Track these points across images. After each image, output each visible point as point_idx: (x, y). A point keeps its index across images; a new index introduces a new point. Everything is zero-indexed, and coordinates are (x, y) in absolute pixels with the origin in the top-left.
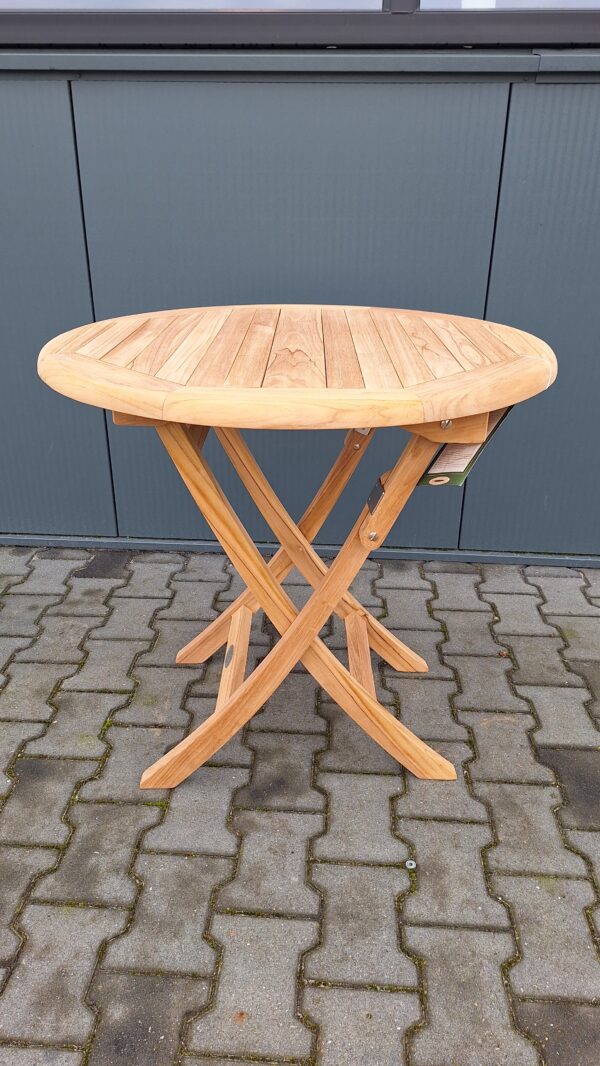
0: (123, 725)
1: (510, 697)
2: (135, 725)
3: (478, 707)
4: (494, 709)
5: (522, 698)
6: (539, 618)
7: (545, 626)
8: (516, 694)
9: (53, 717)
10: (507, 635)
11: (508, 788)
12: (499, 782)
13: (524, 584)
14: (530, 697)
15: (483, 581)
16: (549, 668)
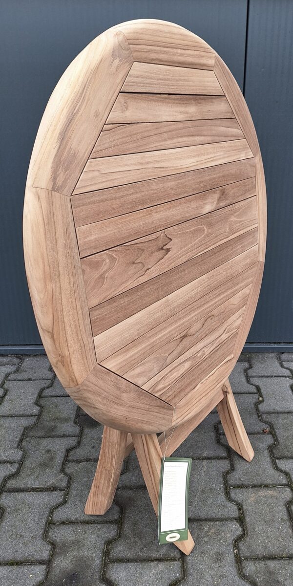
1: (271, 471)
3: (247, 483)
4: (259, 484)
5: (281, 471)
8: (277, 468)
10: (269, 413)
11: (272, 564)
12: (266, 558)
13: (281, 368)
14: (288, 470)
15: (251, 367)
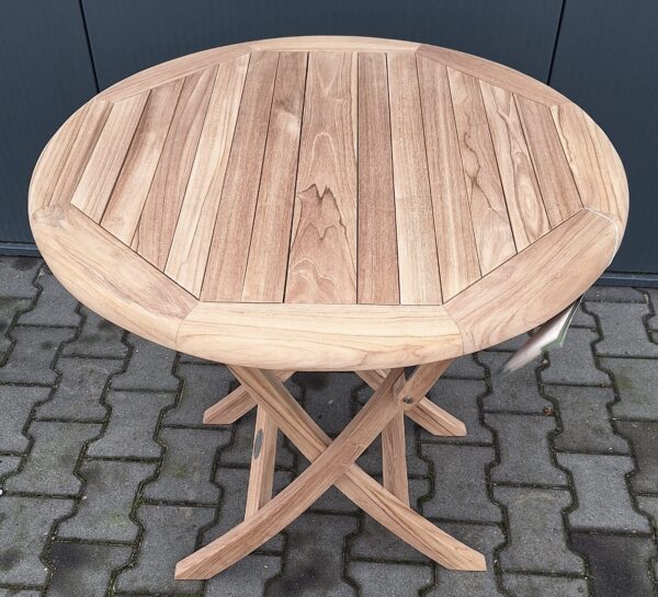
0: (154, 502)
1: (548, 467)
2: (166, 503)
3: (516, 480)
4: (531, 483)
5: (561, 468)
6: (592, 361)
7: (597, 372)
8: (556, 464)
9: (82, 492)
10: (554, 384)
11: (537, 580)
12: (529, 573)
14: (570, 468)
16: (594, 429)
